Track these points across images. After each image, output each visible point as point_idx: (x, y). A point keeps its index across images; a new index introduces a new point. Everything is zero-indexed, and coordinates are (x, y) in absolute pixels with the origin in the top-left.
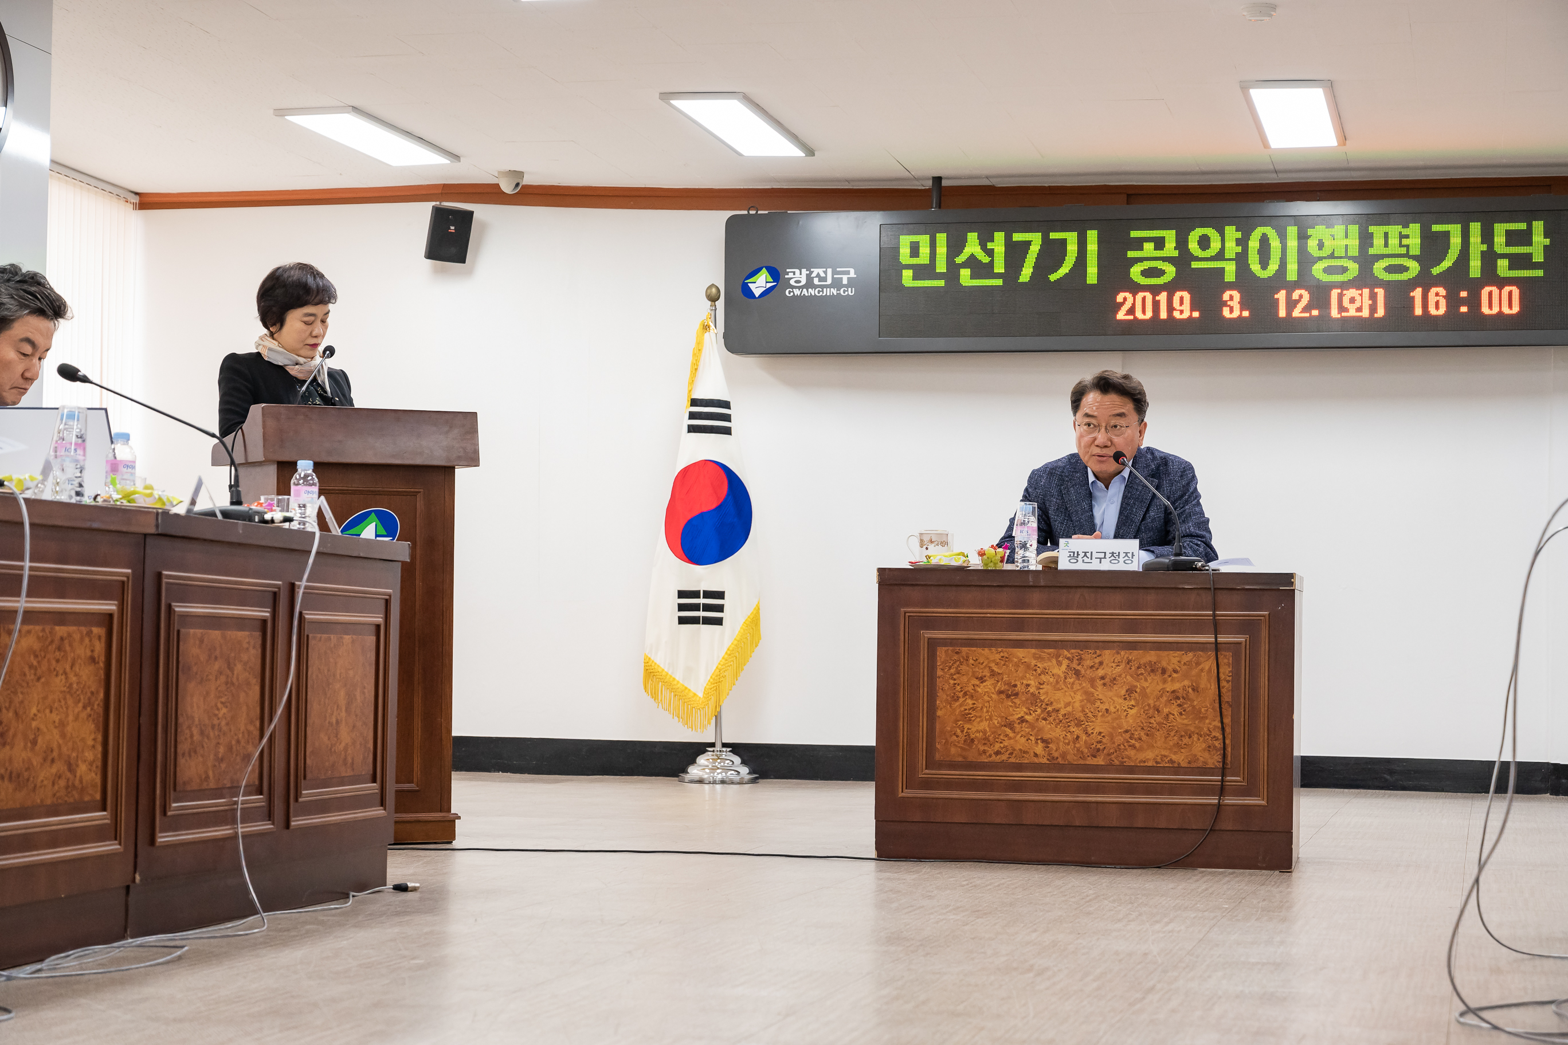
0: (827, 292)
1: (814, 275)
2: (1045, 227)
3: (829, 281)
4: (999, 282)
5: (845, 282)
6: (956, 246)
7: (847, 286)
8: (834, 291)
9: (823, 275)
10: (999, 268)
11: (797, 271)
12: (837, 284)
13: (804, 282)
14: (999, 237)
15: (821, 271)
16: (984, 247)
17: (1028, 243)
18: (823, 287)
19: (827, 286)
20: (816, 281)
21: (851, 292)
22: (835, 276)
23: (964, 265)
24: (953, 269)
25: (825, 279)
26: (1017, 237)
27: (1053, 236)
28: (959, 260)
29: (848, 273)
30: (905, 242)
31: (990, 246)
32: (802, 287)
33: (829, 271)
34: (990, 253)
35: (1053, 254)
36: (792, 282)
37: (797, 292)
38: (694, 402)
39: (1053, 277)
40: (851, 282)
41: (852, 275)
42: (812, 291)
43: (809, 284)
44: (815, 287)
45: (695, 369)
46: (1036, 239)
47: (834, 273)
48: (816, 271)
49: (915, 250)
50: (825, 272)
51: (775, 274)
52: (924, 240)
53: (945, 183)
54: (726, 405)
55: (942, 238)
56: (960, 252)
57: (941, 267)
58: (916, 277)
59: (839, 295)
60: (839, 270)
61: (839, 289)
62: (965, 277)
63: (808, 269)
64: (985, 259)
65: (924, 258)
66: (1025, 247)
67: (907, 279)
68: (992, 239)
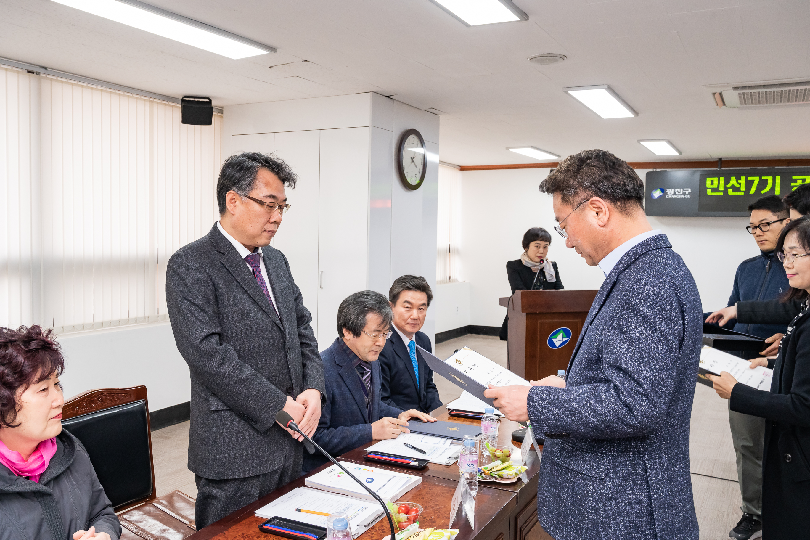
0: (681, 197)
1: (676, 191)
2: (760, 174)
3: (681, 193)
4: (743, 194)
5: (687, 193)
6: (727, 182)
7: (688, 195)
8: (683, 196)
9: (679, 191)
10: (743, 188)
11: (670, 190)
12: (684, 194)
13: (672, 193)
14: (743, 178)
15: (679, 190)
16: (737, 182)
18: (679, 195)
19: (680, 195)
20: (677, 193)
21: (689, 197)
22: (684, 191)
23: (730, 188)
24: (726, 189)
25: (680, 192)
26: (750, 178)
27: (763, 178)
28: (728, 186)
29: (688, 190)
30: (709, 180)
31: (739, 181)
32: (672, 195)
33: (682, 190)
34: (740, 184)
35: (763, 184)
36: (668, 193)
37: (670, 197)
39: (763, 192)
40: (689, 193)
41: (690, 190)
42: (675, 196)
43: (675, 194)
44: (677, 195)
46: (756, 180)
47: (683, 190)
48: (677, 190)
49: (712, 182)
50: (680, 190)
51: (663, 190)
52: (715, 180)
53: (723, 159)
55: (722, 179)
57: (722, 188)
58: (712, 192)
59: (685, 197)
60: (685, 189)
61: (685, 196)
62: (730, 192)
63: (674, 189)
64: (738, 186)
65: (715, 185)
66: (753, 181)
67: (709, 192)
68: (740, 179)
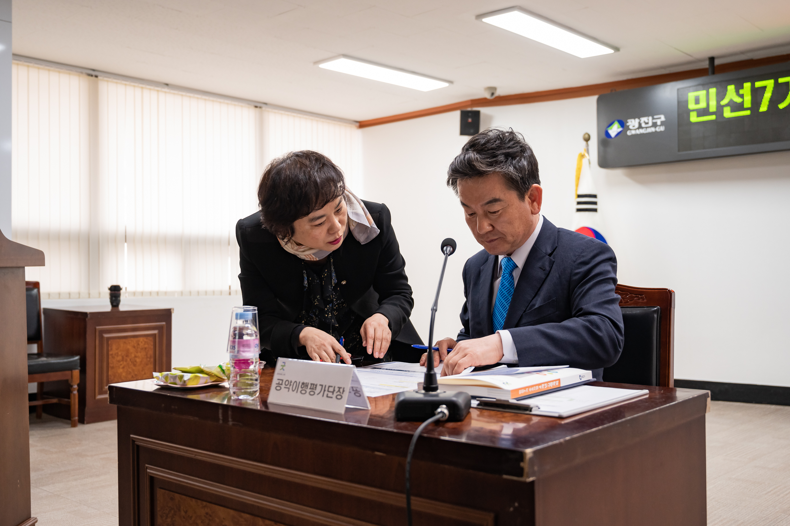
0: (650, 130)
1: (642, 122)
2: (775, 76)
3: (650, 124)
4: (748, 113)
5: (659, 123)
6: (721, 96)
7: (660, 126)
8: (653, 130)
9: (647, 121)
10: (748, 104)
11: (633, 121)
12: (655, 125)
13: (637, 126)
14: (747, 86)
16: (738, 93)
17: (764, 88)
18: (647, 128)
19: (649, 127)
20: (643, 125)
21: (662, 129)
22: (655, 121)
23: (727, 105)
24: (720, 108)
25: (648, 123)
26: (758, 84)
27: (781, 80)
28: (724, 102)
29: (660, 118)
30: (691, 96)
31: (741, 92)
32: (636, 129)
33: (650, 118)
34: (742, 96)
36: (631, 127)
37: (633, 132)
38: (579, 196)
39: (782, 106)
40: (663, 123)
41: (663, 119)
42: (642, 131)
43: (640, 127)
44: (642, 128)
45: (578, 179)
46: (770, 84)
47: (653, 119)
48: (644, 119)
49: (697, 101)
50: (648, 119)
51: (622, 124)
52: (702, 94)
54: (595, 196)
55: (713, 91)
56: (723, 99)
57: (713, 108)
58: (699, 115)
59: (656, 131)
60: (655, 117)
61: (656, 127)
62: (728, 113)
63: (639, 118)
64: (738, 100)
65: (702, 105)
66: (764, 89)
67: (694, 118)
68: (742, 88)
